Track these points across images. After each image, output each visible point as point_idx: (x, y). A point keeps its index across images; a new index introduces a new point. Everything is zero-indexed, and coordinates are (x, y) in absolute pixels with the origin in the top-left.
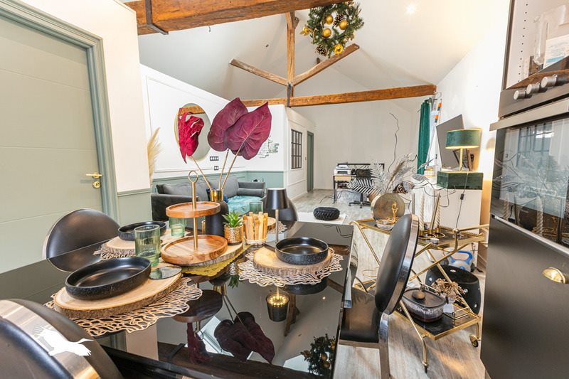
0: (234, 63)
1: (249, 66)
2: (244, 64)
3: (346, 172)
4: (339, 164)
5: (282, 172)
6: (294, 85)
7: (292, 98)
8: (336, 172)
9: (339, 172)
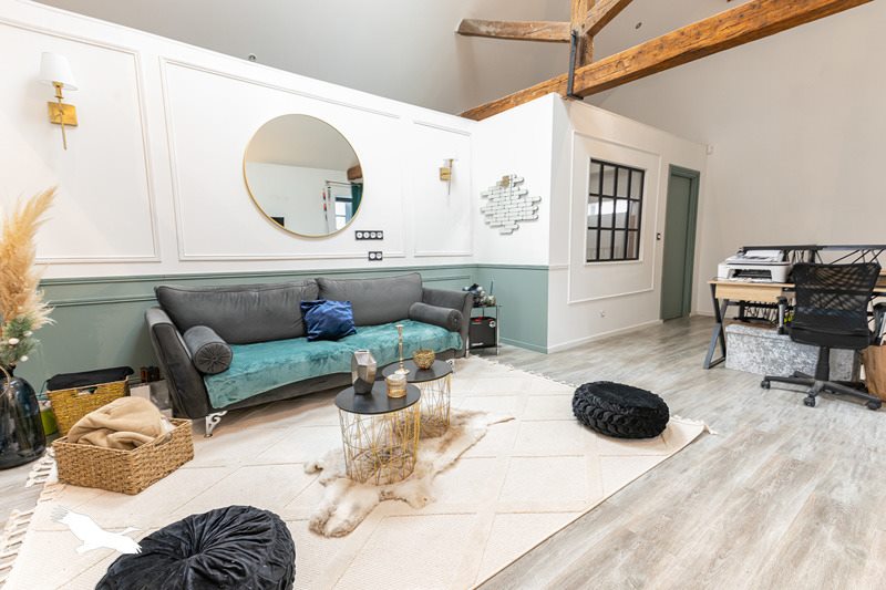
0: (466, 31)
1: (490, 24)
2: (480, 22)
3: (767, 274)
4: (746, 250)
5: (546, 269)
6: (592, 33)
7: (579, 71)
8: (723, 272)
9: (738, 273)
